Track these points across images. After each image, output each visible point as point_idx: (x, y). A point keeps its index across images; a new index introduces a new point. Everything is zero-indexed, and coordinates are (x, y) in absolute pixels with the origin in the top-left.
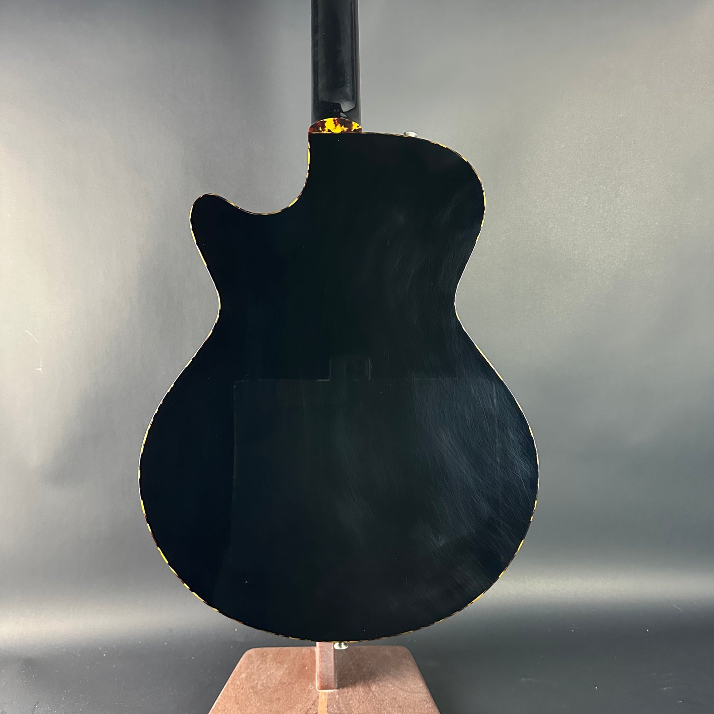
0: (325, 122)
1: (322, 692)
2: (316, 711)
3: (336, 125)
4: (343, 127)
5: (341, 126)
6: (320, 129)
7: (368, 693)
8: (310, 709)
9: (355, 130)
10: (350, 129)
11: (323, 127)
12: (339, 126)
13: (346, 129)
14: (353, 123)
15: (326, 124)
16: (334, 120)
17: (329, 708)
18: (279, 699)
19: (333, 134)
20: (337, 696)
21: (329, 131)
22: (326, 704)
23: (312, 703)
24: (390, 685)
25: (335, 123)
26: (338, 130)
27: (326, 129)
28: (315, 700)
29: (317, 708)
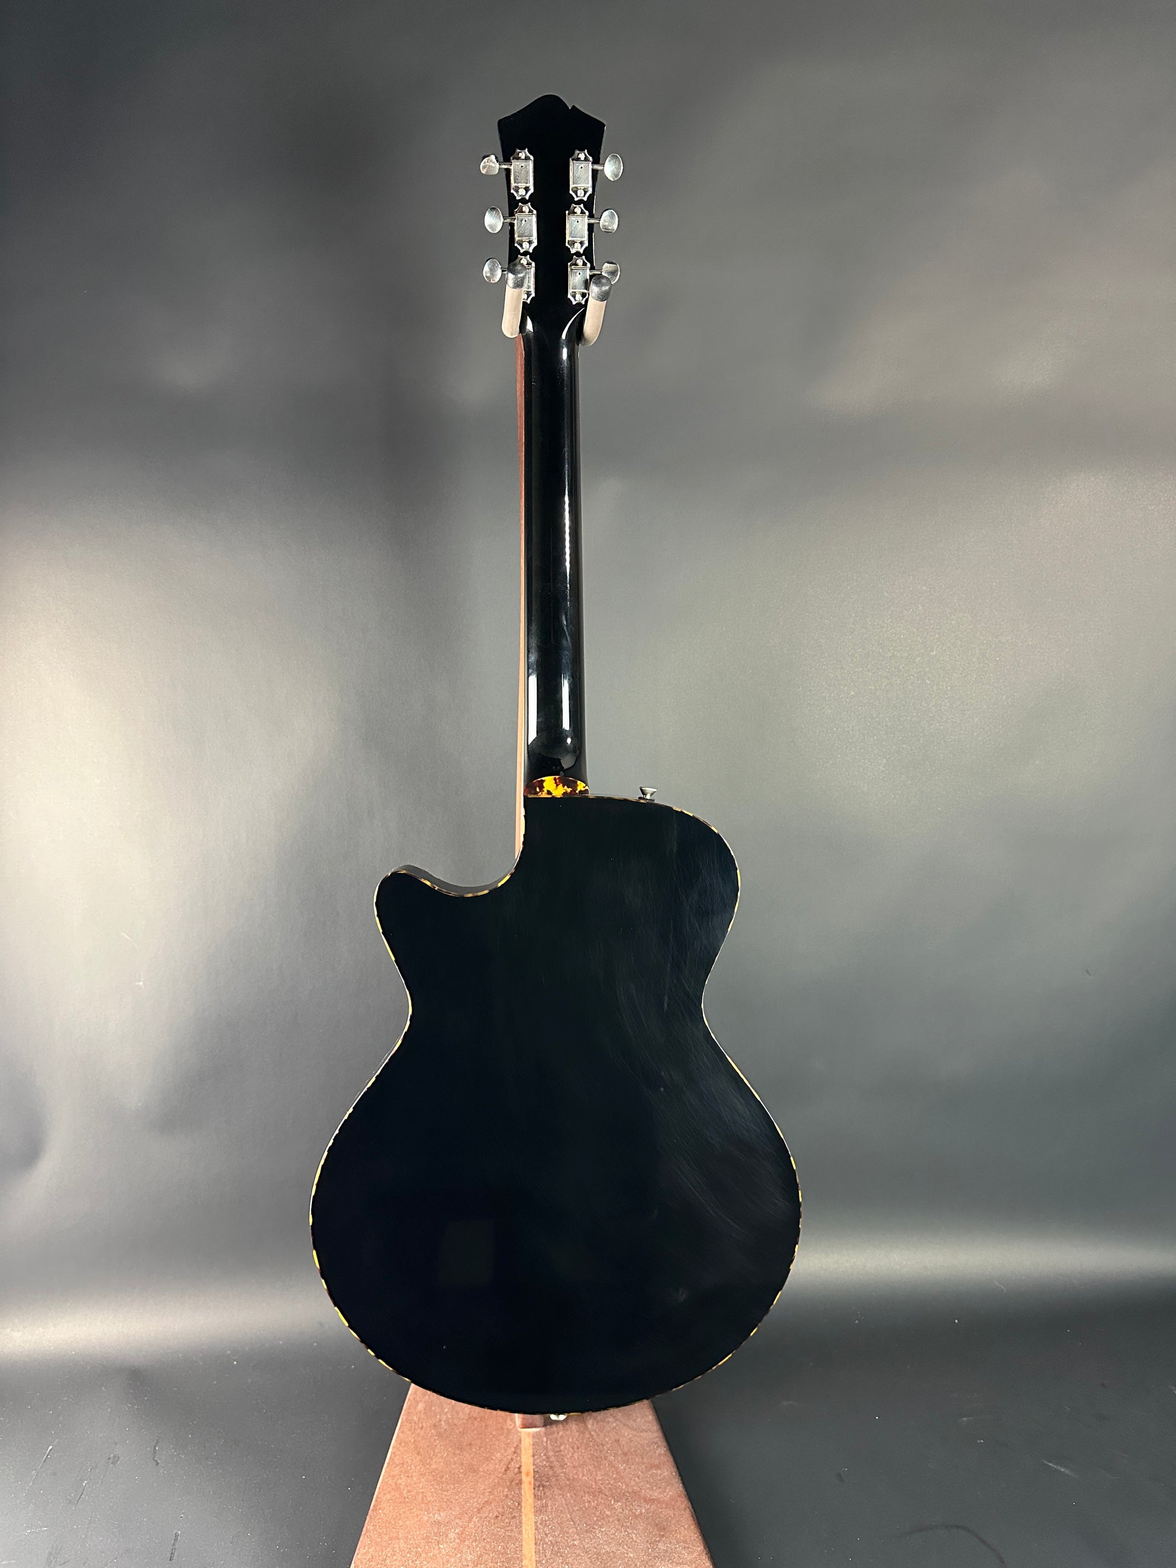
0: (544, 781)
1: (525, 1432)
2: (519, 1464)
3: (557, 785)
4: (566, 787)
5: (564, 787)
6: (538, 790)
7: (583, 1433)
8: (512, 1460)
9: (580, 791)
10: (574, 790)
11: (542, 788)
12: (561, 786)
13: (569, 790)
14: (579, 782)
15: (544, 784)
16: (555, 779)
17: (536, 1457)
18: (470, 1444)
19: (554, 798)
20: (545, 1439)
21: (549, 792)
22: (531, 1452)
23: (513, 1450)
24: (611, 1419)
25: (556, 783)
26: (559, 791)
27: (545, 790)
28: (517, 1446)
29: (521, 1458)
